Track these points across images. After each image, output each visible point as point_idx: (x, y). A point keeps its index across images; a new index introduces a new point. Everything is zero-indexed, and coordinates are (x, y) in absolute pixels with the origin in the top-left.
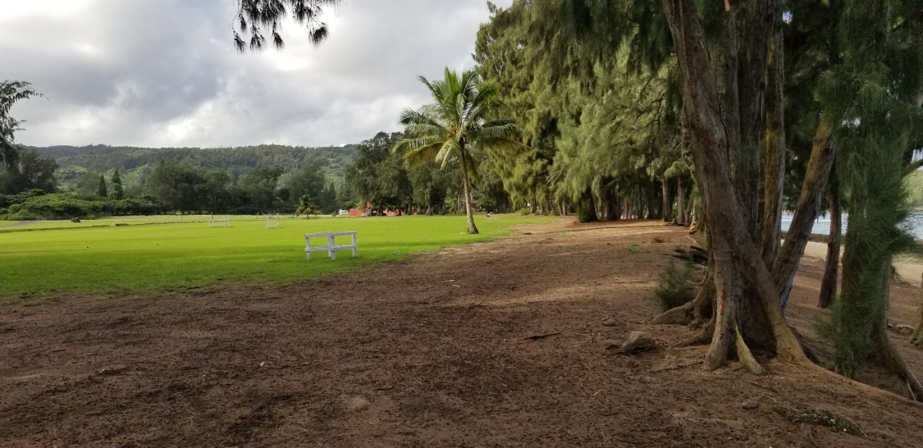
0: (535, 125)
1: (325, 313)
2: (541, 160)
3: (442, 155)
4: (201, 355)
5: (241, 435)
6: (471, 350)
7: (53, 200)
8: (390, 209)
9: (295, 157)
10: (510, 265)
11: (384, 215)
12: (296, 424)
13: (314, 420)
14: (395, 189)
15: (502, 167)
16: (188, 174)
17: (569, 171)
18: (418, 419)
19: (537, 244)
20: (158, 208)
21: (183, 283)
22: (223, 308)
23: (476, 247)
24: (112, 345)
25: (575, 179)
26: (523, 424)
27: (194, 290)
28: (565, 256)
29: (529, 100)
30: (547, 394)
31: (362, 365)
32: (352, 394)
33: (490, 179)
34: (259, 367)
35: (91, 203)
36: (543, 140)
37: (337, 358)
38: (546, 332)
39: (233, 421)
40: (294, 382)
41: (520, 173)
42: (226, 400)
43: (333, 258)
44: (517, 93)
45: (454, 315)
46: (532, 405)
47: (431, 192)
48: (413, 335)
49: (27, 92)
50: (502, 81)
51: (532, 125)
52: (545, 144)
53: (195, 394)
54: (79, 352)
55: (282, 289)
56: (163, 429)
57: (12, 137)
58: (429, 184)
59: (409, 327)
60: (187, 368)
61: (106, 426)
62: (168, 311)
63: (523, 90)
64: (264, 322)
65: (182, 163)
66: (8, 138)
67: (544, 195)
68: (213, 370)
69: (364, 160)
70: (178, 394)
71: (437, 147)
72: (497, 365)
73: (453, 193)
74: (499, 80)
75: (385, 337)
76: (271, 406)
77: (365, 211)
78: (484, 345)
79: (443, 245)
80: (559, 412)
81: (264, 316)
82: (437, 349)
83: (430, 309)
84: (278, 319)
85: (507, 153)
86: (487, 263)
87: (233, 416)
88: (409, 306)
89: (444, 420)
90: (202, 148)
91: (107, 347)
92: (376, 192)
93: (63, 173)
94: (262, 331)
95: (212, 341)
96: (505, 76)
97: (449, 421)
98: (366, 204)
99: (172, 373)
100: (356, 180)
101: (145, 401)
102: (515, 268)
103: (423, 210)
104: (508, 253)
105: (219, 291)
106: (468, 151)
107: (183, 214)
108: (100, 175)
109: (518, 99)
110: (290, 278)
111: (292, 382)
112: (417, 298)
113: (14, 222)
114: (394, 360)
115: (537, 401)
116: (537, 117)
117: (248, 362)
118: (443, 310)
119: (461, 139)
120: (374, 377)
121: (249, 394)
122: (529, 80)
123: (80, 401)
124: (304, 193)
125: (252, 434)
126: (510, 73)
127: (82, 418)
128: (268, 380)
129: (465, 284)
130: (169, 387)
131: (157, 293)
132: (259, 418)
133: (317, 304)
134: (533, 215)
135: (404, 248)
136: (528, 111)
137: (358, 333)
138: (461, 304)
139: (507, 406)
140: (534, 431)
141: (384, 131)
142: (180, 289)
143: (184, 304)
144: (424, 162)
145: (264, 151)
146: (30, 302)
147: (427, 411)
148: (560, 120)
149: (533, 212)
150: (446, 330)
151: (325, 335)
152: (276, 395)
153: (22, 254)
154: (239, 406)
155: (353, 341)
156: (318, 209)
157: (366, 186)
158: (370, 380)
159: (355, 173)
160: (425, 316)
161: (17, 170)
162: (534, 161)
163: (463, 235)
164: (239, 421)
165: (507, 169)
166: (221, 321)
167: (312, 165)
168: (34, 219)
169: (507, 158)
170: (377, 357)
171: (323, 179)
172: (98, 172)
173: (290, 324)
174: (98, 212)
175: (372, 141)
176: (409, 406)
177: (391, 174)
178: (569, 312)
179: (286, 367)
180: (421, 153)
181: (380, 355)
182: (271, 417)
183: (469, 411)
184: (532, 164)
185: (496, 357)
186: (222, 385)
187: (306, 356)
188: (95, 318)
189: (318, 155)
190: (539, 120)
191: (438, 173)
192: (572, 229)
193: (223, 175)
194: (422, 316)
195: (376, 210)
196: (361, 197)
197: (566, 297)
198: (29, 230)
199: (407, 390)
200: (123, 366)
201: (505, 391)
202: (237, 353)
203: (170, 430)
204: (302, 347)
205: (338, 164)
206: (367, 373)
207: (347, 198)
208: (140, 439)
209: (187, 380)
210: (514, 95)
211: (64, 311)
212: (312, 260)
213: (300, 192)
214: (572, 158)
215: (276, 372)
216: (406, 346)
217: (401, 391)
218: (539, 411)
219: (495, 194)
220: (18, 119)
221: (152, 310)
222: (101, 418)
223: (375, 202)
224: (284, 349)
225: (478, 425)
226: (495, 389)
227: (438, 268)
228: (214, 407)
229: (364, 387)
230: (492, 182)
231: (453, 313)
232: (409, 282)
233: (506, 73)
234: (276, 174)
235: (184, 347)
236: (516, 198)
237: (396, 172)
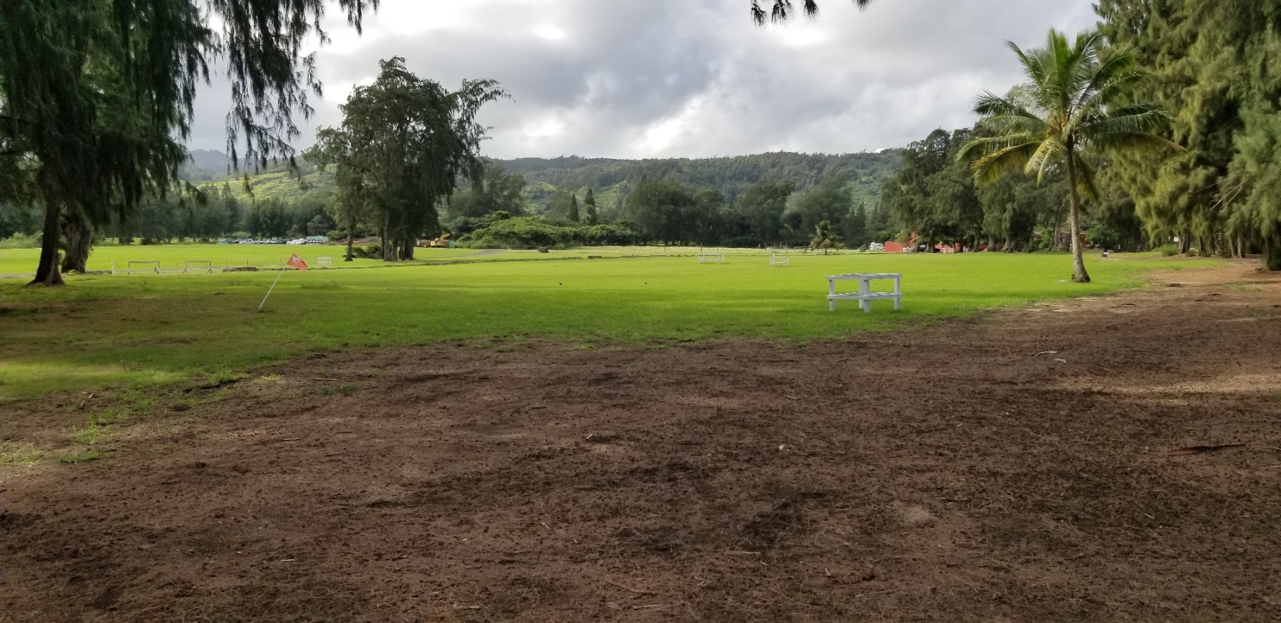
0: (1197, 111)
1: (861, 386)
2: (1204, 168)
3: (1036, 163)
4: (702, 428)
5: (763, 538)
6: (1090, 458)
7: (519, 225)
8: (946, 243)
9: (811, 168)
10: (1148, 333)
11: (937, 251)
12: (833, 532)
13: (857, 530)
14: (957, 213)
15: (1134, 180)
16: (674, 193)
17: (1258, 186)
18: (1011, 549)
19: (1193, 303)
20: (637, 237)
21: (674, 334)
22: (725, 369)
23: (1088, 303)
24: (596, 406)
25: (1265, 199)
26: (1186, 577)
27: (688, 344)
28: (1247, 323)
29: (1188, 72)
30: (1224, 537)
31: (920, 463)
32: (909, 502)
33: (1111, 198)
34: (778, 450)
35: (561, 229)
36: (1210, 136)
37: (884, 450)
38: (1218, 442)
39: (751, 519)
40: (827, 476)
41: (1166, 188)
42: (740, 489)
43: (866, 310)
44: (1166, 62)
45: (1059, 405)
46: (1199, 550)
47: (1012, 218)
48: (994, 429)
49: (496, 92)
50: (1142, 44)
51: (1191, 112)
52: (1213, 142)
53: (700, 476)
54: (562, 411)
55: (800, 349)
56: (663, 516)
57: (478, 148)
58: (1009, 206)
59: (987, 416)
60: (688, 443)
61: (598, 506)
62: (659, 368)
63: (1176, 55)
64: (779, 391)
65: (666, 178)
66: (474, 150)
67: (1205, 224)
68: (719, 448)
69: (910, 171)
70: (679, 474)
71: (1026, 150)
72: (1134, 484)
73: (1046, 219)
74: (1136, 43)
75: (953, 426)
76: (798, 505)
77: (908, 245)
78: (1112, 452)
79: (1033, 297)
80: (1246, 566)
81: (778, 384)
82: (1035, 452)
83: (1019, 391)
84: (798, 389)
85: (1144, 158)
86: (1107, 328)
87: (752, 511)
88: (986, 385)
89: (1052, 557)
90: (691, 159)
91: (593, 408)
92: (926, 218)
93: (530, 192)
94: (778, 403)
95: (715, 411)
96: (1147, 36)
97: (1061, 559)
98: (910, 234)
99: (670, 447)
100: (897, 199)
101: (641, 479)
102: (1158, 338)
103: (998, 246)
104: (1142, 314)
105: (719, 346)
106: (1077, 154)
107: (667, 245)
108: (571, 194)
109: (1169, 71)
110: (808, 336)
111: (824, 476)
112: (998, 375)
113: (478, 251)
114: (968, 462)
115: (1208, 546)
116: (1201, 98)
117: (763, 443)
118: (1041, 395)
119: (1070, 137)
120: (939, 482)
121: (768, 485)
122: (1189, 39)
123: (567, 472)
124: (821, 218)
125: (776, 537)
126: (1157, 31)
127: (570, 492)
128: (791, 470)
129: (1075, 358)
130: (668, 465)
131: (643, 345)
132: (783, 518)
133: (850, 373)
134: (1184, 255)
135: (971, 300)
136: (1186, 89)
137: (911, 418)
138: (1070, 388)
139: (1156, 548)
140: (1204, 590)
141: (943, 129)
142: (670, 342)
143: (677, 361)
144: (1004, 174)
145: (770, 161)
146: (502, 347)
147: (1024, 540)
148: (1244, 103)
149: (1184, 251)
150: (1047, 425)
151: (863, 416)
152: (803, 490)
153: (489, 290)
154: (756, 499)
155: (903, 428)
156: (840, 241)
157: (911, 210)
158: (933, 486)
159: (896, 189)
160: (1013, 402)
161: (482, 188)
162: (1190, 170)
163: (1064, 283)
164: (759, 519)
165: (1142, 183)
166: (725, 387)
167: (834, 179)
168: (499, 248)
169: (1143, 166)
170: (941, 454)
171: (848, 200)
172: (569, 190)
173: (813, 398)
174: (568, 241)
175: (923, 143)
176: (996, 530)
177: (951, 190)
178: (1258, 412)
179: (813, 454)
180: (1001, 160)
181: (946, 452)
182: (799, 519)
183: (1092, 548)
184: (1188, 175)
185: (1132, 472)
186: (732, 470)
187: (839, 442)
188: (575, 371)
189: (843, 165)
190: (1204, 103)
191: (1025, 190)
192: (1255, 280)
193: (716, 194)
194: (1007, 401)
195: (925, 243)
196: (904, 225)
197: (1252, 388)
198: (495, 261)
199: (991, 506)
200: (613, 433)
201: (1151, 526)
202: (747, 430)
203: (673, 519)
204: (834, 430)
205: (871, 178)
206: (929, 475)
207: (882, 225)
208: (638, 526)
209: (688, 458)
210: (1162, 65)
211: (540, 361)
212: (836, 312)
213: (817, 218)
214: (1263, 166)
215: (801, 460)
216: (985, 443)
217: (982, 507)
218: (1211, 562)
219: (1118, 221)
220: (484, 126)
221: (640, 365)
222: (592, 494)
223: (924, 232)
224: (809, 430)
225: (1109, 571)
226: (1133, 520)
227: (1027, 332)
228: (725, 496)
229: (925, 495)
230: (1114, 204)
231: (1057, 400)
232: (982, 351)
233: (1150, 31)
234: (786, 191)
235: (682, 416)
236: (1156, 227)
237: (960, 188)
